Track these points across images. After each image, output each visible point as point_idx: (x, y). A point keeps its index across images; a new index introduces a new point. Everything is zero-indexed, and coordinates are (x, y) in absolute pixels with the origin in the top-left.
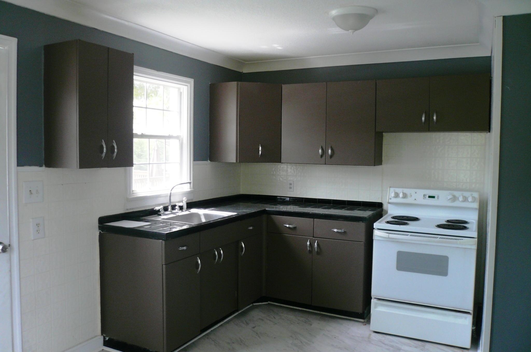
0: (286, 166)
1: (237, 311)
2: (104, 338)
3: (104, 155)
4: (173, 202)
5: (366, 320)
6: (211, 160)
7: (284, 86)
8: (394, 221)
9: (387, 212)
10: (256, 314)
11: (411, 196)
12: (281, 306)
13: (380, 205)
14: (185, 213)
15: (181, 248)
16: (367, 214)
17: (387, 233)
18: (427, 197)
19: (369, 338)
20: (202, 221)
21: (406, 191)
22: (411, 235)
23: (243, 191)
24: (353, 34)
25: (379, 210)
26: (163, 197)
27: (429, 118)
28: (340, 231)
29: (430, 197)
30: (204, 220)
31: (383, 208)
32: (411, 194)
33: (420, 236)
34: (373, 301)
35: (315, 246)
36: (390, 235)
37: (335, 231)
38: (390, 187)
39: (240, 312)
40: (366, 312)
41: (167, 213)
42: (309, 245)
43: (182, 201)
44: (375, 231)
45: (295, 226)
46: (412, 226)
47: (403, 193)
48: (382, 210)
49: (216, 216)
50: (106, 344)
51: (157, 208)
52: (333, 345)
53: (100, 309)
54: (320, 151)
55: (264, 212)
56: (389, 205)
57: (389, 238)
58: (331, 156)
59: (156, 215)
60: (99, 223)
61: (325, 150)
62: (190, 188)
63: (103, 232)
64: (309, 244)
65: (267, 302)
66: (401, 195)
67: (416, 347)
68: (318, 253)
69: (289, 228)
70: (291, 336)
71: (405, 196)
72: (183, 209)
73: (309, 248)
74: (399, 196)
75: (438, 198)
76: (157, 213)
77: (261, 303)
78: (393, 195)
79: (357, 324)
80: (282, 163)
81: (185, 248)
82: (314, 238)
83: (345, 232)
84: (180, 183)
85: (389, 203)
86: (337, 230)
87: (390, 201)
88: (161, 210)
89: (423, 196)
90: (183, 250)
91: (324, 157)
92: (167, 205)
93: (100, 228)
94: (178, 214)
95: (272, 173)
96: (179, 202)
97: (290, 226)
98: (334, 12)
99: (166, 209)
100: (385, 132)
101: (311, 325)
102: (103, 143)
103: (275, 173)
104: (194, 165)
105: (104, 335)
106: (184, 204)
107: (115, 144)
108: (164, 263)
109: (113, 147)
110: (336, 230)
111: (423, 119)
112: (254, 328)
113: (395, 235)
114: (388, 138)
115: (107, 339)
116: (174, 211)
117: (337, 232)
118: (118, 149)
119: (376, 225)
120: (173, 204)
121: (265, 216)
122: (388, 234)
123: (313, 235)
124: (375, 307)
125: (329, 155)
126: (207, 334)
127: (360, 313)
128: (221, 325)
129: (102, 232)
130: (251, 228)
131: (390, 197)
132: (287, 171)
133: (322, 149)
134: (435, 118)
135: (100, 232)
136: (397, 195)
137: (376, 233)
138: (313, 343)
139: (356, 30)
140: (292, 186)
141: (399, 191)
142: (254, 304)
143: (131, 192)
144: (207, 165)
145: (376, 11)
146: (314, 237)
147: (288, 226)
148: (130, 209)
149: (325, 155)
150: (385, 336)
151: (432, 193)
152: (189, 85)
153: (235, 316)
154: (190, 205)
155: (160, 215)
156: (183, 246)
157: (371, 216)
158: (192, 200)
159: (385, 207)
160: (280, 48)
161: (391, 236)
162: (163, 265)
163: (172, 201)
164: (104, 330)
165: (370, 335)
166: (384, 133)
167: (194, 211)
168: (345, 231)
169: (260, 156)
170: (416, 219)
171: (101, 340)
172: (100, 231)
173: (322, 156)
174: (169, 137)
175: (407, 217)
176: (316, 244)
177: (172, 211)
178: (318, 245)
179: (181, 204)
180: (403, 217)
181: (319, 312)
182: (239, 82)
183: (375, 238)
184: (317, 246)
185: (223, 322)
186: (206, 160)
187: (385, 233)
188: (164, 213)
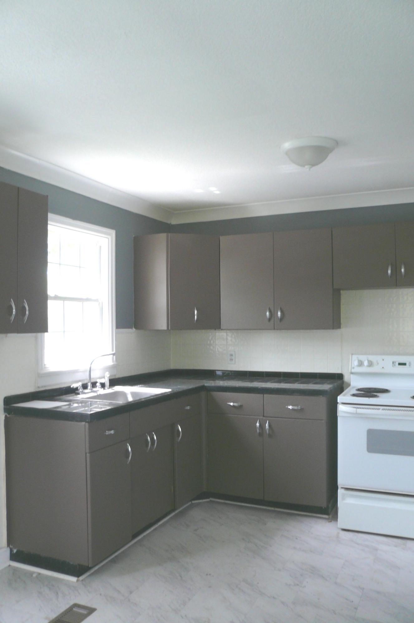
0: (225, 334)
1: (173, 510)
2: (11, 551)
3: (13, 318)
4: (93, 378)
5: (331, 516)
6: (136, 328)
7: (222, 238)
8: (359, 394)
9: (349, 385)
10: (197, 514)
11: (378, 363)
12: (226, 504)
13: (340, 377)
14: (108, 391)
15: (108, 433)
16: (326, 387)
17: (354, 407)
18: (397, 364)
19: (338, 537)
20: (128, 400)
21: (372, 358)
22: (383, 409)
23: (174, 365)
24: (310, 170)
25: (339, 382)
26: (81, 372)
27: (396, 270)
28: (296, 408)
29: (400, 364)
30: (130, 399)
31: (344, 380)
32: (377, 361)
33: (394, 410)
34: (340, 492)
35: (266, 428)
36: (358, 409)
37: (290, 409)
38: (352, 354)
39: (177, 512)
40: (330, 506)
41: (86, 391)
42: (258, 427)
43: (104, 377)
44: (339, 406)
45: (241, 404)
46: (382, 399)
47: (368, 360)
48: (343, 382)
49: (146, 394)
50: (14, 557)
51: (74, 386)
52: (295, 548)
53: (6, 513)
54: (268, 314)
55: (203, 388)
56: (352, 375)
57: (356, 413)
58: (281, 319)
59: (74, 394)
60: (4, 405)
61: (273, 313)
62: (113, 361)
63: (10, 416)
64: (259, 425)
65: (209, 498)
66: (366, 363)
67: (396, 546)
68: (270, 436)
69: (234, 406)
70: (243, 539)
71: (371, 364)
72: (106, 386)
73: (259, 430)
74: (363, 364)
75: (410, 366)
76: (74, 391)
77: (200, 501)
78: (356, 363)
79: (320, 521)
80: (222, 330)
81: (112, 432)
82: (264, 418)
83: (302, 410)
84: (102, 355)
85: (352, 373)
86: (293, 407)
87: (353, 371)
88: (79, 388)
89: (392, 363)
90: (111, 434)
91: (272, 321)
92: (85, 382)
93: (6, 410)
94: (99, 393)
95: (209, 342)
96: (100, 378)
97: (235, 404)
98: (287, 145)
99: (85, 387)
100: (343, 290)
101: (266, 524)
102: (12, 303)
103: (212, 342)
104: (116, 333)
105: (10, 546)
106: (106, 381)
107: (26, 304)
108: (88, 451)
109: (24, 308)
110: (291, 406)
111: (389, 272)
112: (196, 530)
113: (364, 410)
114: (346, 296)
115: (15, 551)
116: (95, 389)
117: (293, 409)
118: (29, 310)
119: (340, 399)
120: (93, 381)
121: (203, 394)
122: (356, 409)
123: (263, 414)
124: (343, 499)
125: (279, 318)
126: (139, 541)
127: (324, 508)
128: (155, 529)
129: (8, 416)
130: (188, 408)
131: (353, 366)
132: (227, 339)
133: (270, 312)
134: (403, 270)
135: (6, 416)
136: (361, 364)
137: (341, 408)
138: (271, 546)
139: (313, 165)
140: (233, 358)
141: (364, 358)
142: (193, 502)
143: (43, 366)
144: (130, 333)
145: (337, 143)
146: (264, 416)
147: (232, 404)
148: (42, 387)
149: (273, 318)
150: (356, 534)
151: (402, 359)
152: (110, 237)
153: (171, 518)
154: (114, 382)
155: (79, 394)
156: (111, 430)
157: (332, 388)
158: (115, 375)
159: (346, 378)
160: (218, 192)
161: (359, 411)
162: (86, 453)
163: (92, 376)
164: (10, 541)
165: (338, 533)
166: (341, 291)
167: (118, 388)
168: (302, 407)
169: (195, 322)
170: (385, 391)
171: (6, 553)
172: (6, 414)
173: (270, 320)
174: (87, 300)
175: (375, 389)
176: (267, 425)
177: (92, 389)
178: (270, 426)
179: (103, 381)
180: (370, 389)
181: (273, 509)
182: (169, 234)
183: (339, 414)
184: (268, 428)
185: (157, 524)
186: (131, 328)
187: (352, 407)
188: (82, 391)
